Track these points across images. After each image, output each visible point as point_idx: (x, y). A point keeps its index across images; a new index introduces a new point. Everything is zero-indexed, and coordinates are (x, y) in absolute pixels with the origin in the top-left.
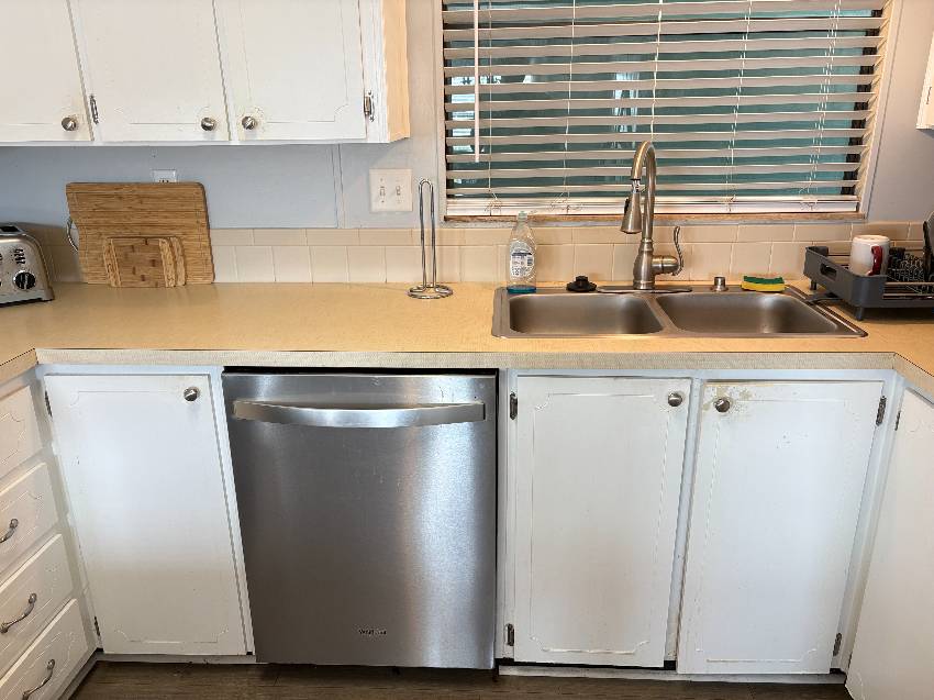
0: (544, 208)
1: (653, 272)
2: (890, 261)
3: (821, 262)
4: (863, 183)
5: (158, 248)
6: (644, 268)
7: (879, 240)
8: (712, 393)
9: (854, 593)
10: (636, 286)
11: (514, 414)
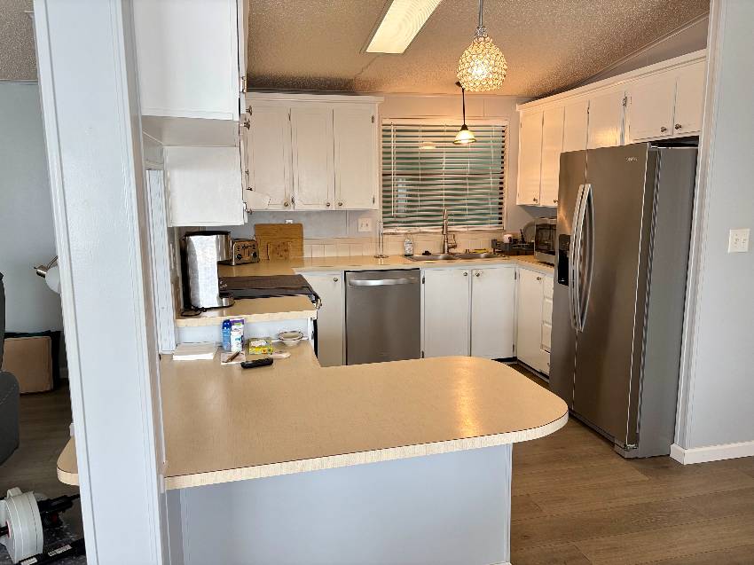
0: (413, 230)
1: (449, 248)
2: (513, 241)
3: (496, 244)
4: (504, 221)
5: (287, 245)
6: (446, 247)
7: (510, 236)
8: (474, 272)
9: (515, 331)
10: (444, 253)
11: (424, 282)
